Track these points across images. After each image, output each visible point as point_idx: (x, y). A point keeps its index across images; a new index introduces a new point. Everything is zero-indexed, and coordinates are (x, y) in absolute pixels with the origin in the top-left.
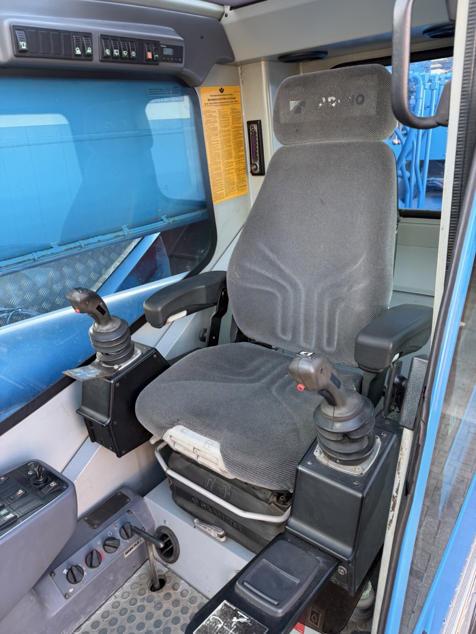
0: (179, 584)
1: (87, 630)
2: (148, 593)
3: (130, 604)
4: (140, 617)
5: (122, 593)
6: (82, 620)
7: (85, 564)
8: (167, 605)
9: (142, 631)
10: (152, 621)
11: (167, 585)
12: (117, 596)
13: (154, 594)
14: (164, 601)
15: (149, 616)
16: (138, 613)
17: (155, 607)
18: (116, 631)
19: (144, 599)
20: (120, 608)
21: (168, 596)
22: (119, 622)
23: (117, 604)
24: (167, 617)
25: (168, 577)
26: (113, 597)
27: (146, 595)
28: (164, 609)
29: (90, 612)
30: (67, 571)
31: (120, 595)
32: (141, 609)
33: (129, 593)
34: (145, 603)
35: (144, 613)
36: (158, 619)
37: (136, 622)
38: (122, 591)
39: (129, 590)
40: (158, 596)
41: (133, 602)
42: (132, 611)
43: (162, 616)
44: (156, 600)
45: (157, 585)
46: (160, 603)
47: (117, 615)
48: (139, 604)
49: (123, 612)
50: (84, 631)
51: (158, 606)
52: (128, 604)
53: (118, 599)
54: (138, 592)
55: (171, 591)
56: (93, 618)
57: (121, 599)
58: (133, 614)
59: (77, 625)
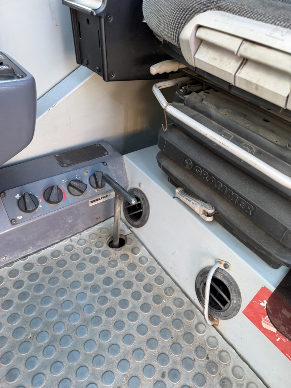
0: (139, 249)
1: (32, 262)
2: (105, 247)
3: (84, 252)
4: (90, 268)
5: (79, 239)
6: (30, 251)
7: (42, 197)
8: (122, 265)
9: (89, 283)
10: (103, 277)
11: (126, 246)
12: (73, 239)
13: (111, 250)
14: (120, 260)
15: (101, 270)
16: (90, 264)
17: (109, 263)
18: (62, 273)
19: (99, 252)
20: (72, 252)
21: (125, 257)
22: (67, 266)
23: (70, 247)
24: (120, 277)
25: (130, 239)
26: (69, 239)
27: (103, 249)
28: (118, 268)
29: (40, 246)
31: (76, 240)
32: (94, 260)
33: (85, 241)
34: (100, 256)
35: (96, 266)
36: (110, 276)
37: (84, 272)
38: (79, 237)
39: (87, 238)
40: (115, 253)
41: (87, 251)
42: (84, 259)
43: (114, 275)
44: (112, 256)
45: (116, 243)
46: (115, 261)
47: (67, 258)
48: (93, 254)
49: (74, 257)
50: (30, 262)
51: (113, 263)
52: (82, 251)
53: (73, 243)
54: (95, 243)
55: (130, 254)
56: (42, 253)
57: (76, 244)
58: (84, 262)
59: (24, 254)
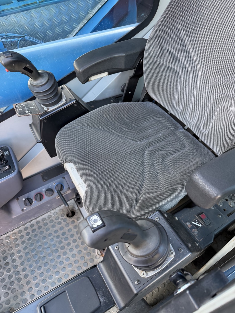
0: (80, 218)
1: (34, 223)
2: (65, 217)
3: (56, 219)
4: (57, 227)
5: (54, 212)
6: (33, 218)
7: (34, 199)
8: (71, 226)
9: (56, 234)
10: (62, 231)
11: (75, 216)
12: (52, 212)
13: (68, 218)
14: (71, 224)
15: (62, 228)
16: (57, 225)
17: (66, 225)
18: (45, 229)
19: (62, 219)
20: (51, 219)
21: (73, 222)
22: (48, 226)
23: (50, 216)
24: (69, 232)
25: (77, 212)
26: (50, 212)
27: (64, 218)
28: (69, 228)
29: (37, 216)
30: (25, 199)
31: (53, 213)
32: (60, 223)
33: (57, 213)
34: (62, 221)
35: (60, 226)
36: (65, 231)
37: (54, 229)
38: (54, 211)
39: (58, 212)
40: (69, 220)
41: (57, 218)
42: (55, 223)
43: (67, 231)
44: (68, 222)
45: (70, 215)
46: (68, 224)
47: (48, 222)
48: (59, 220)
49: (51, 222)
50: (32, 223)
51: (68, 225)
52: (55, 218)
53: (51, 214)
54: (61, 214)
55: (75, 220)
56: (38, 219)
57: (53, 214)
58: (55, 224)
59: (30, 220)
